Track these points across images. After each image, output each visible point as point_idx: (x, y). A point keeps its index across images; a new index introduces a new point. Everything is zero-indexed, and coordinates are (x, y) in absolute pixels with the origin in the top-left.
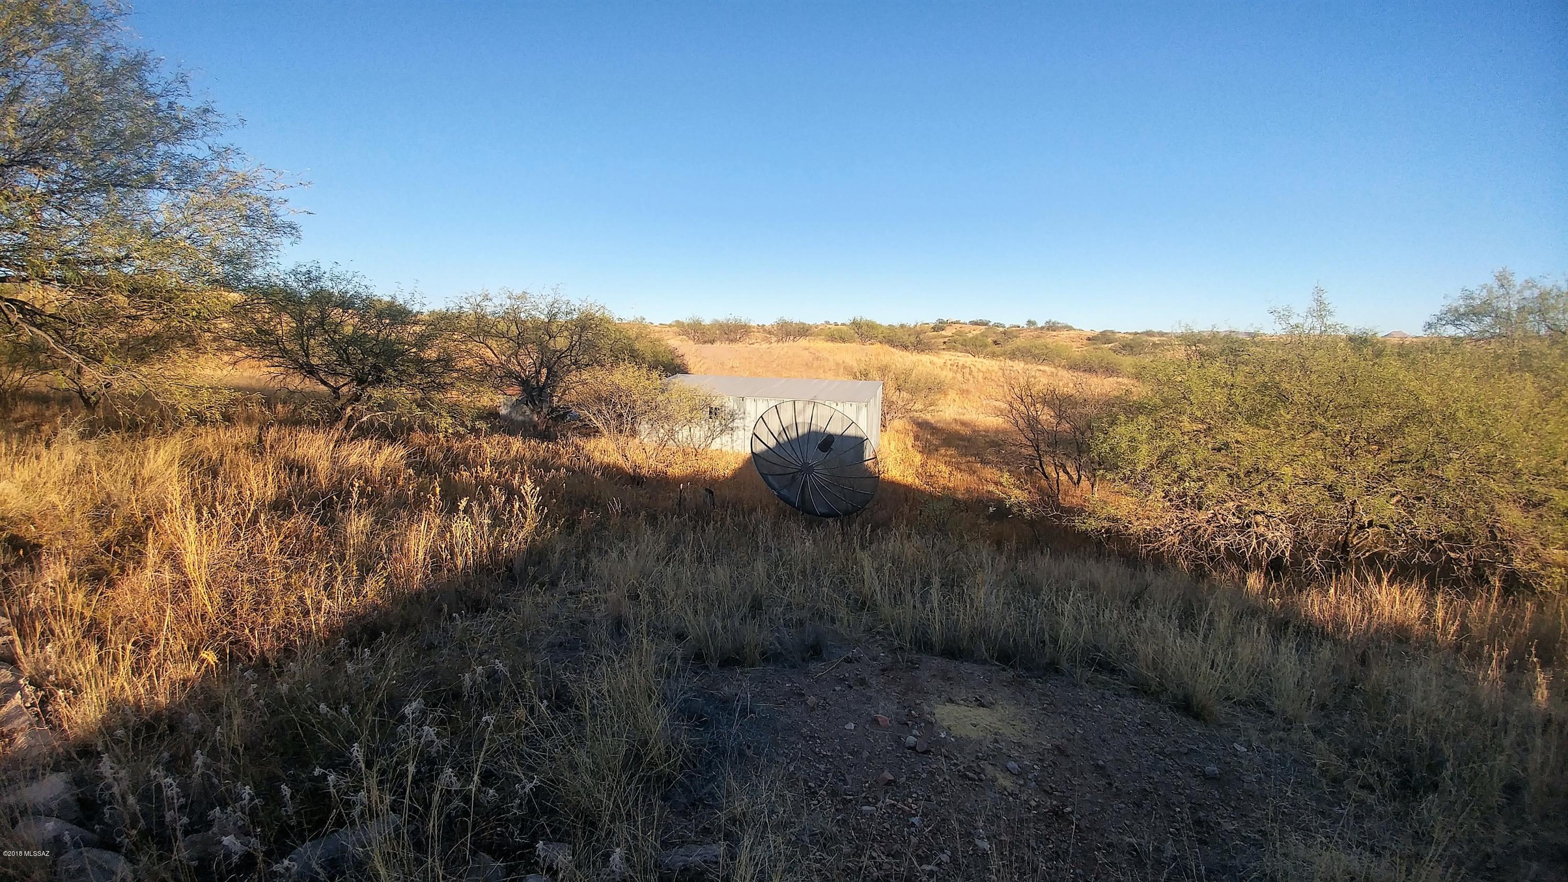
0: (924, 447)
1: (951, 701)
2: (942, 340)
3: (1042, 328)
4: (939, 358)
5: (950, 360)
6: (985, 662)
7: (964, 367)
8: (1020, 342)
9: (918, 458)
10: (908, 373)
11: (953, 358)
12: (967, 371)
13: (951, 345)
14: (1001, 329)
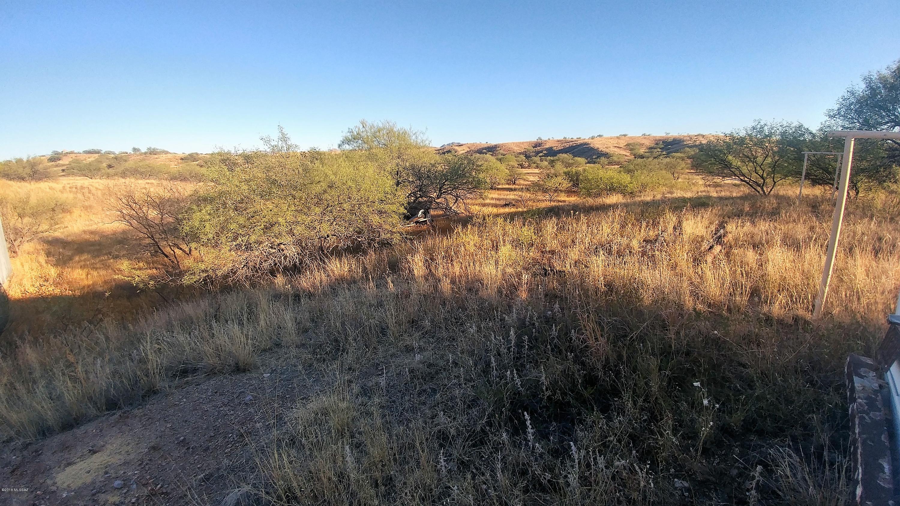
0: (58, 260)
1: (69, 464)
2: (61, 168)
3: (145, 153)
4: (57, 183)
5: (69, 184)
6: (97, 417)
7: (82, 188)
8: (130, 164)
9: (53, 272)
10: (26, 202)
11: (71, 182)
12: (86, 191)
13: (68, 171)
14: (113, 156)
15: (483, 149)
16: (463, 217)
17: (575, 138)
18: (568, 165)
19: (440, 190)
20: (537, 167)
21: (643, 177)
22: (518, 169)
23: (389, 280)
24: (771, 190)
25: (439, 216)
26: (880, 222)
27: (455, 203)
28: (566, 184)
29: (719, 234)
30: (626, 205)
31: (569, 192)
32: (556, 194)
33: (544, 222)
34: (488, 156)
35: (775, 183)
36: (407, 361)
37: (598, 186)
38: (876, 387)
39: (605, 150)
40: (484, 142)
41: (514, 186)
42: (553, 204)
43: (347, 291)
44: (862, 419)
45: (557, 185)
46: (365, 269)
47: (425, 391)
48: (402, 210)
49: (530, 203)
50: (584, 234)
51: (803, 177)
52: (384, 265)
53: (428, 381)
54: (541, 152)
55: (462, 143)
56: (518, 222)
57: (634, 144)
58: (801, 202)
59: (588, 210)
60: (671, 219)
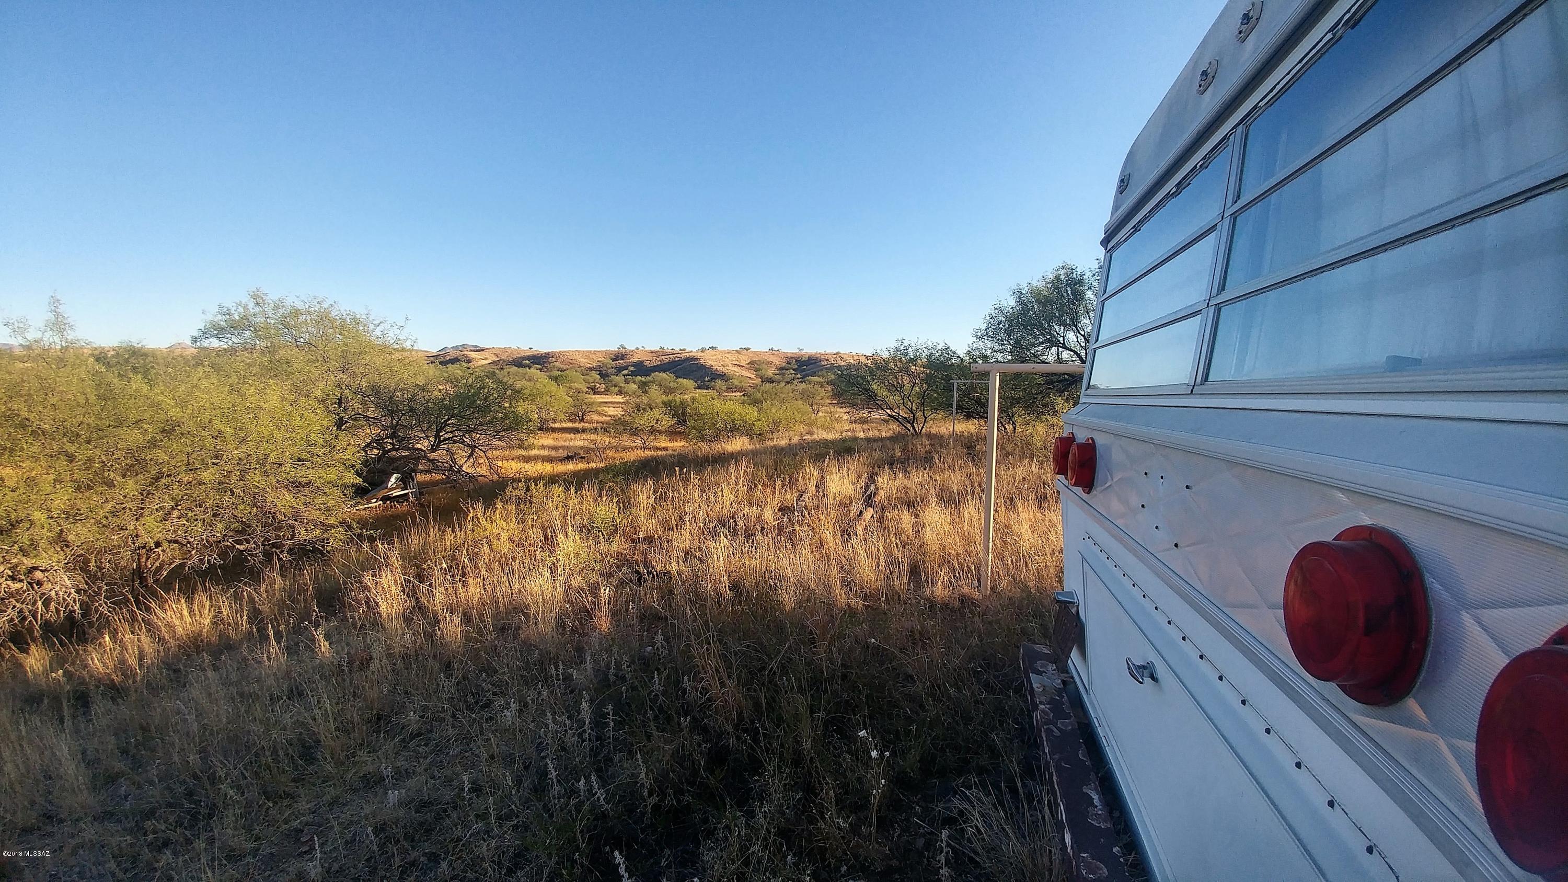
15: (524, 358)
16: (486, 484)
17: (677, 349)
18: (669, 391)
19: (437, 436)
20: (620, 393)
21: (775, 411)
22: (587, 396)
23: (319, 635)
24: (923, 428)
25: (435, 483)
26: (1042, 463)
27: (469, 457)
28: (667, 422)
29: (868, 493)
30: (754, 454)
31: (672, 434)
32: (652, 437)
33: (634, 487)
34: (534, 371)
35: (926, 418)
36: (367, 810)
37: (715, 425)
38: (1058, 684)
39: (721, 368)
40: (525, 347)
41: (582, 424)
42: (648, 453)
43: (210, 673)
44: (1049, 731)
45: (653, 423)
46: (255, 615)
47: (413, 864)
48: (352, 478)
49: (610, 453)
50: (696, 505)
51: (954, 410)
52: (305, 600)
53: (420, 841)
54: (626, 368)
55: (482, 346)
56: (589, 492)
57: (760, 362)
58: (955, 441)
59: (701, 463)
60: (812, 472)
